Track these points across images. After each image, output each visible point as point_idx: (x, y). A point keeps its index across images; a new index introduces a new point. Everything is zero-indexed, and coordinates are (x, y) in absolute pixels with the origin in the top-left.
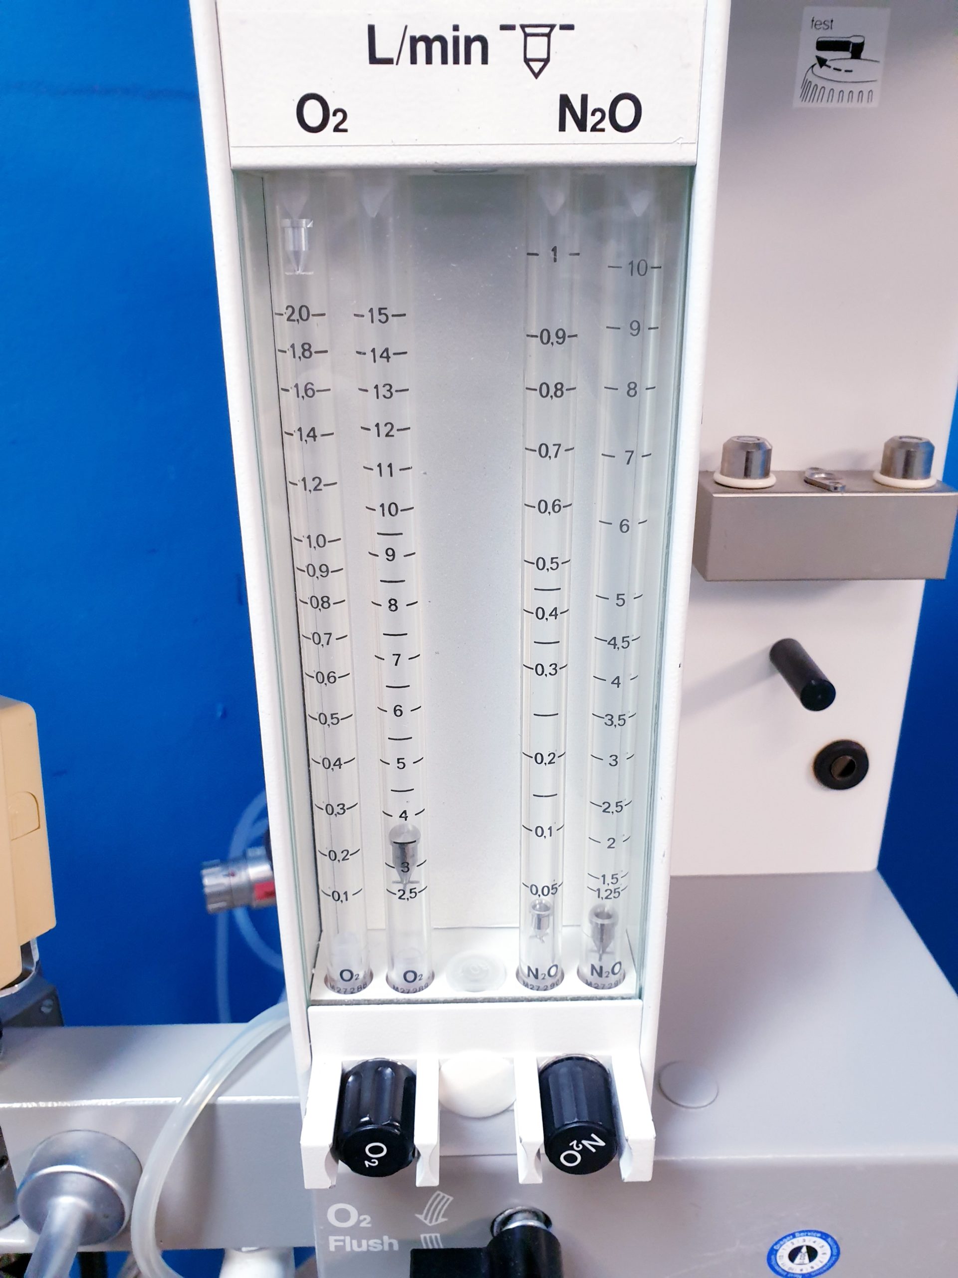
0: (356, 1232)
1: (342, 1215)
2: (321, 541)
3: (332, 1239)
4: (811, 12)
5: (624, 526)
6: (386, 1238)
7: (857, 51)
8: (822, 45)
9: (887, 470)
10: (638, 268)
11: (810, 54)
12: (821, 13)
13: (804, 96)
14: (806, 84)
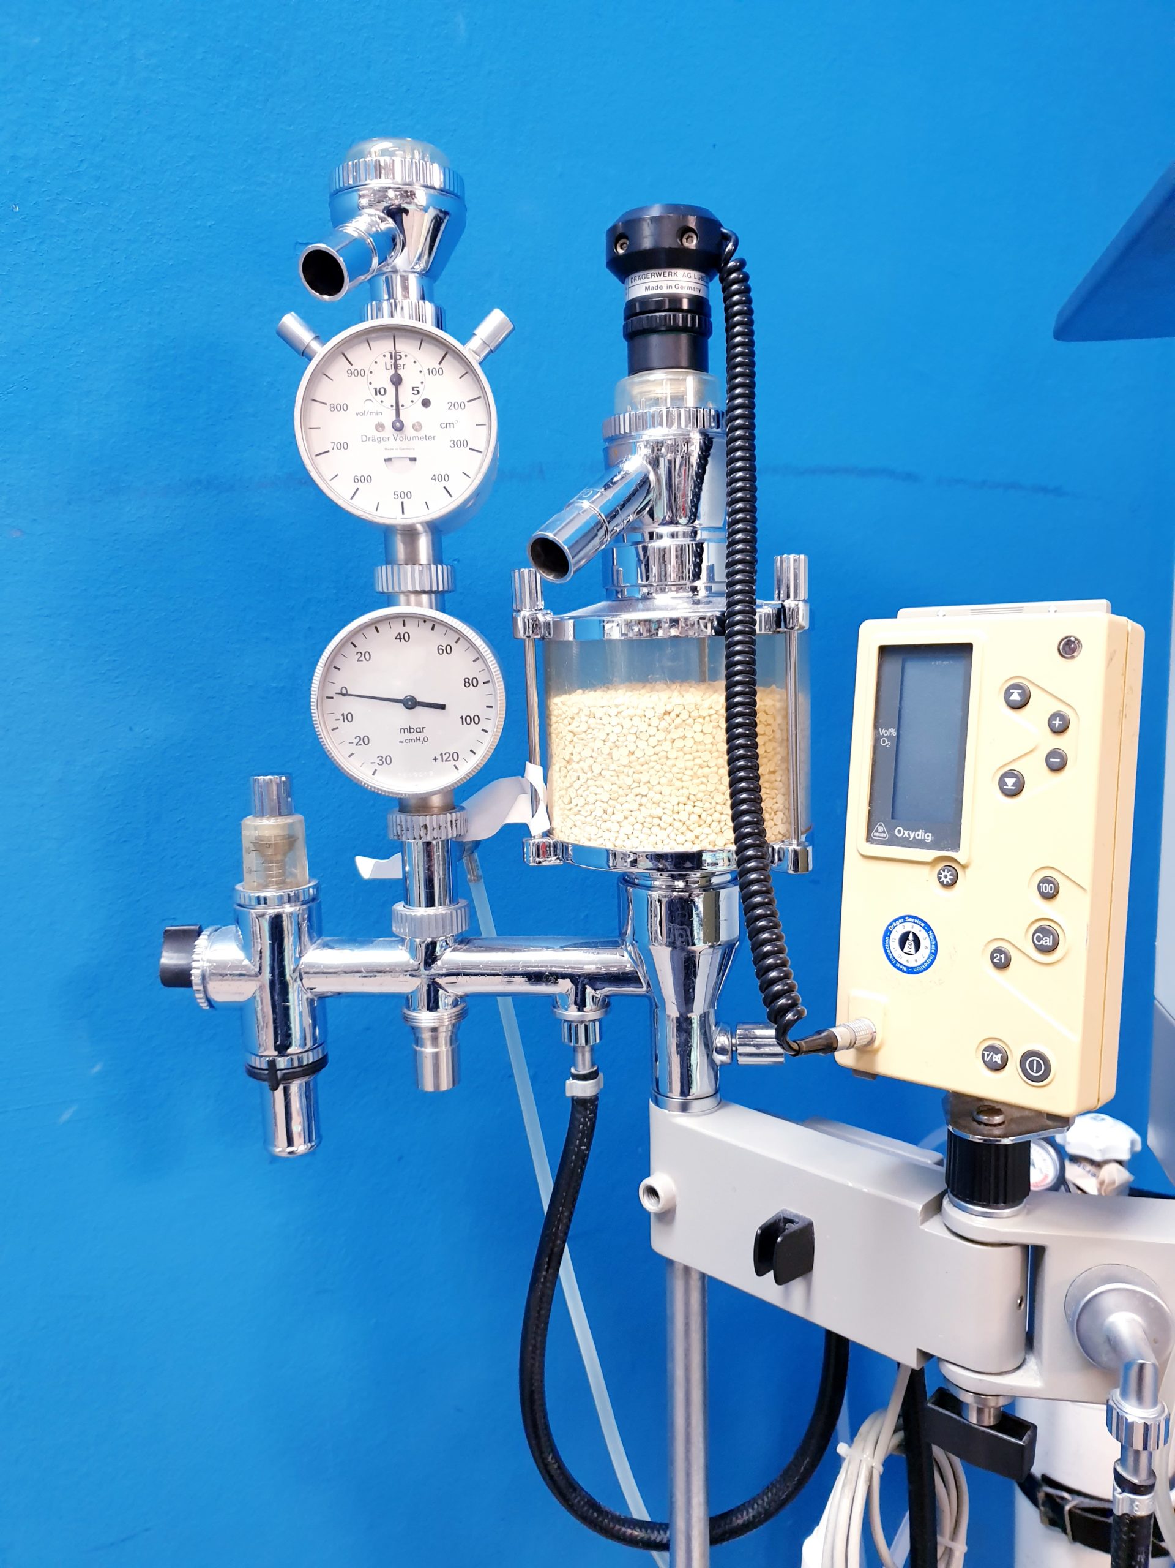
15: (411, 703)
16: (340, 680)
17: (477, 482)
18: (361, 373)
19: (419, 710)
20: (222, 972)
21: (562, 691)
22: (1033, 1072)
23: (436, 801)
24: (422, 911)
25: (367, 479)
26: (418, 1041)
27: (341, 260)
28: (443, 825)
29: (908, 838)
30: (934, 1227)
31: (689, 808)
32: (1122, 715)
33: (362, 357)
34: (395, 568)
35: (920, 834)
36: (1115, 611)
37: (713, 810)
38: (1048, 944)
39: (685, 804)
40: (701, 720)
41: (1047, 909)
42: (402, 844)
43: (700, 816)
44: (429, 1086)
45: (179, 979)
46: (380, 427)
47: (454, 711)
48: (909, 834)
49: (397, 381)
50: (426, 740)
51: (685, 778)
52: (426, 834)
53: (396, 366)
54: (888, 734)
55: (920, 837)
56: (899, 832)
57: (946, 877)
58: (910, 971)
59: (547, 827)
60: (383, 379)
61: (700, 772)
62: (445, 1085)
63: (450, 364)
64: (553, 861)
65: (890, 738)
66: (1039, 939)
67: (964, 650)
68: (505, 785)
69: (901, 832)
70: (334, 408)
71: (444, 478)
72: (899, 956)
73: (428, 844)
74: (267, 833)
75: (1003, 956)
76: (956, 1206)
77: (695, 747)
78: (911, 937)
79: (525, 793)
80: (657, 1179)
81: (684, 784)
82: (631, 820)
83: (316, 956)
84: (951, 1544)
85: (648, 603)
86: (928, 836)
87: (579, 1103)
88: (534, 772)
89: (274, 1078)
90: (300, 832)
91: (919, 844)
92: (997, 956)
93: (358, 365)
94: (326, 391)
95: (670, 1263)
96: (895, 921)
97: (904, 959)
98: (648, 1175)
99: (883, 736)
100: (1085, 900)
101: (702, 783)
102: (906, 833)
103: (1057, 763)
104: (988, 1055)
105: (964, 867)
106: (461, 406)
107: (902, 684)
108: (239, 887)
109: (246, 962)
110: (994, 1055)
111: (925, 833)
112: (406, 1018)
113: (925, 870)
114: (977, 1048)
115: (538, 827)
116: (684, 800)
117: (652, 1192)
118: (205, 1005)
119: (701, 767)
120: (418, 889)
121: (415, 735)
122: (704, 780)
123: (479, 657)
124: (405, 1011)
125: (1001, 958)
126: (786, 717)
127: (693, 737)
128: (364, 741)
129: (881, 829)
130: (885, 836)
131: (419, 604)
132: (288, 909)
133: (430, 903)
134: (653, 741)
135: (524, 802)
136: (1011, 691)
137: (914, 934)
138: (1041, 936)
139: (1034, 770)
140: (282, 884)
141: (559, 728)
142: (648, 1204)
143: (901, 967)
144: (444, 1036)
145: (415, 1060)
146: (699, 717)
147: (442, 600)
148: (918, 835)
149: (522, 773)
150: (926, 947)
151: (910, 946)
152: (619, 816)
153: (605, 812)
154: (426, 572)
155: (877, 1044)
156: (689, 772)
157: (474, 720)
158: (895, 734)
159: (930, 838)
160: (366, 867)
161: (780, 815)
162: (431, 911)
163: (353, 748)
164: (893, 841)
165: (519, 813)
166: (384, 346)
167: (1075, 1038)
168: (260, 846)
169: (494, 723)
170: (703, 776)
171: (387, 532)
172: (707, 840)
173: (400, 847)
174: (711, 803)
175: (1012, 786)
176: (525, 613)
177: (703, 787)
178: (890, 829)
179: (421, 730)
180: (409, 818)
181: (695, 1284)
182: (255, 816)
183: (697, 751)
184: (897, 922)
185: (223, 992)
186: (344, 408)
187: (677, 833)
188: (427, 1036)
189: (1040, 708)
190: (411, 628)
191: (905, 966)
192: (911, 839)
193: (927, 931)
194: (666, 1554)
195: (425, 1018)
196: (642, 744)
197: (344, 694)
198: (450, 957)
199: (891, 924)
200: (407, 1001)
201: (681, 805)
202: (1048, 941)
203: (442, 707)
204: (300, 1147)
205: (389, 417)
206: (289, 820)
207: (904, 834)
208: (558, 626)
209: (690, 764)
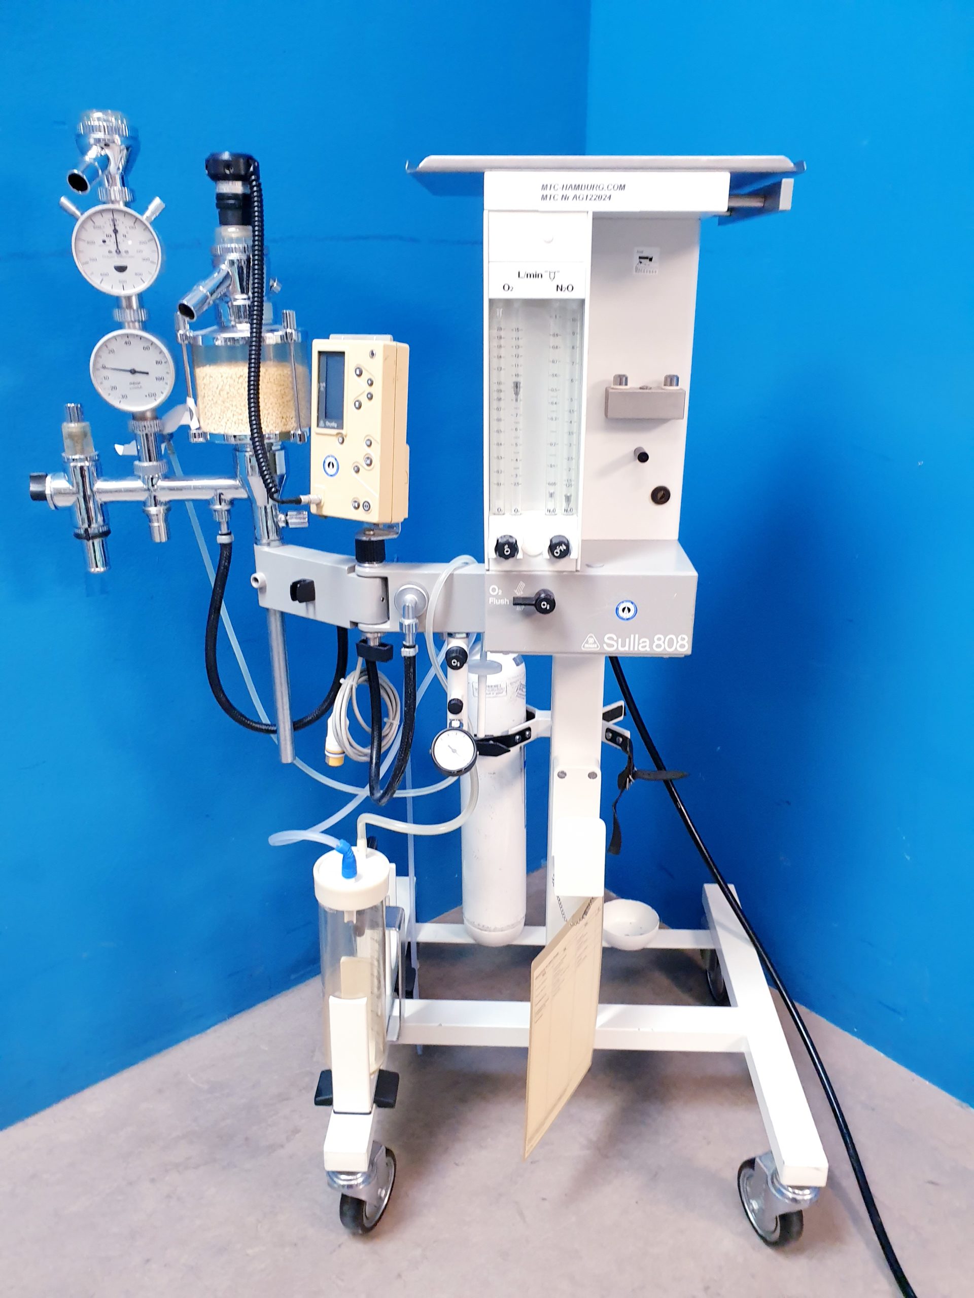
0: (497, 597)
1: (494, 590)
2: (499, 383)
3: (490, 599)
4: (636, 249)
5: (572, 380)
6: (505, 599)
7: (651, 260)
8: (640, 258)
9: (665, 385)
10: (574, 320)
11: (638, 260)
12: (641, 249)
13: (636, 271)
14: (636, 268)
15: (133, 372)
16: (101, 362)
17: (155, 277)
18: (99, 227)
19: (137, 375)
20: (59, 493)
21: (199, 367)
22: (366, 508)
23: (149, 415)
24: (146, 464)
25: (107, 275)
26: (150, 521)
27: (85, 178)
28: (153, 426)
29: (329, 426)
30: (353, 575)
32: (395, 380)
33: (99, 220)
34: (122, 311)
36: (394, 340)
41: (368, 450)
42: (136, 435)
44: (157, 540)
45: (40, 497)
46: (110, 252)
47: (153, 375)
49: (116, 231)
50: (141, 387)
52: (145, 429)
53: (115, 225)
54: (323, 385)
55: (332, 425)
57: (340, 440)
58: (331, 476)
59: (198, 426)
60: (110, 230)
62: (164, 539)
63: (137, 225)
64: (201, 440)
65: (323, 387)
67: (342, 354)
68: (180, 408)
69: (328, 424)
70: (88, 243)
71: (141, 274)
72: (328, 470)
73: (146, 435)
74: (74, 430)
75: (358, 469)
76: (360, 566)
79: (187, 410)
80: (258, 575)
82: (230, 421)
83: (100, 485)
84: (393, 722)
85: (235, 329)
87: (223, 546)
88: (190, 401)
89: (88, 536)
90: (88, 430)
91: (333, 428)
92: (356, 468)
93: (97, 224)
94: (84, 235)
95: (267, 610)
97: (329, 472)
98: (255, 572)
99: (321, 386)
100: (379, 446)
103: (370, 397)
104: (354, 504)
105: (345, 436)
106: (144, 243)
107: (327, 366)
108: (63, 454)
109: (71, 487)
110: (356, 504)
111: (334, 423)
112: (144, 511)
113: (335, 437)
114: (352, 502)
115: (194, 425)
117: (256, 580)
118: (53, 508)
120: (145, 454)
121: (136, 386)
123: (161, 352)
124: (144, 508)
126: (292, 378)
128: (114, 388)
129: (321, 422)
130: (322, 425)
131: (135, 328)
132: (87, 464)
133: (150, 460)
134: (236, 388)
135: (187, 414)
136: (357, 370)
137: (332, 462)
138: (368, 460)
139: (364, 400)
140: (82, 453)
141: (199, 382)
142: (255, 585)
143: (329, 475)
144: (161, 517)
145: (150, 529)
147: (145, 326)
149: (185, 402)
150: (336, 467)
151: (331, 466)
152: (225, 420)
153: (220, 418)
154: (136, 313)
155: (322, 503)
157: (162, 379)
158: (325, 385)
159: (335, 425)
160: (120, 449)
161: (294, 419)
162: (151, 464)
163: (110, 392)
164: (325, 427)
165: (185, 420)
166: (109, 216)
167: (377, 496)
168: (71, 436)
169: (170, 379)
171: (118, 299)
173: (134, 437)
175: (358, 406)
176: (181, 332)
178: (324, 422)
179: (139, 383)
180: (137, 423)
181: (278, 615)
182: (68, 422)
184: (327, 458)
185: (62, 502)
186: (93, 243)
188: (154, 518)
189: (365, 376)
190: (130, 339)
193: (336, 461)
194: (276, 735)
195: (153, 510)
196: (232, 389)
197: (104, 367)
198: (162, 483)
199: (325, 458)
200: (144, 503)
202: (369, 462)
203: (147, 373)
204: (101, 569)
205: (114, 248)
206: (83, 424)
208: (195, 338)
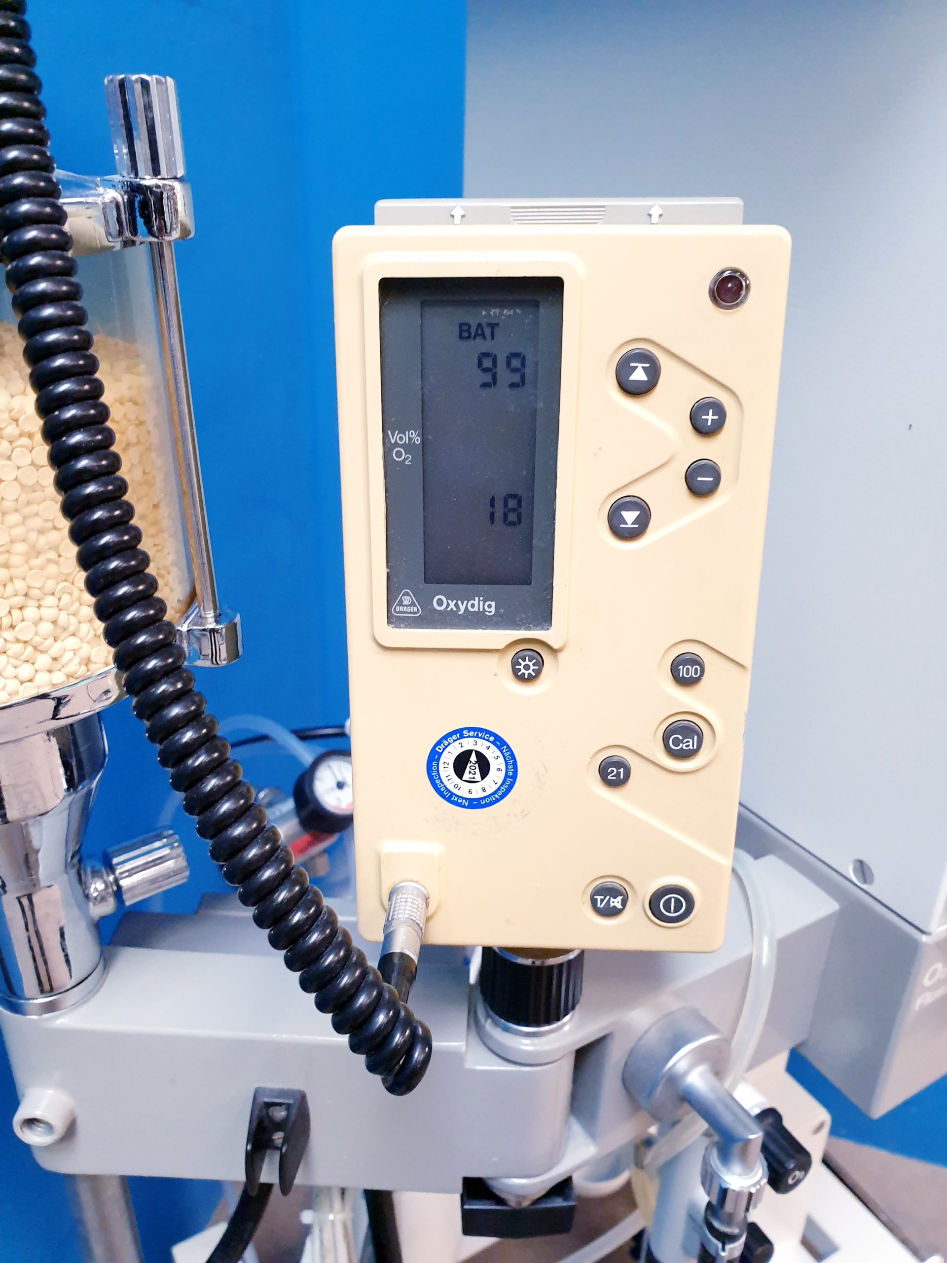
1: (933, 975)
3: (919, 999)
22: (670, 912)
29: (456, 612)
31: (31, 612)
35: (476, 604)
37: (77, 604)
38: (691, 747)
39: (21, 608)
40: (25, 441)
41: (685, 699)
43: (54, 622)
48: (456, 605)
51: (15, 560)
54: (406, 439)
55: (476, 609)
56: (440, 603)
57: (527, 667)
58: (475, 804)
61: (42, 541)
65: (409, 447)
66: (677, 742)
69: (442, 602)
72: (456, 786)
75: (622, 770)
77: (23, 498)
78: (473, 758)
81: (15, 572)
86: (490, 606)
91: (477, 621)
92: (613, 771)
96: (446, 737)
97: (464, 790)
99: (396, 444)
100: (744, 680)
101: (49, 561)
102: (452, 605)
103: (703, 482)
104: (602, 901)
105: (554, 651)
110: (612, 900)
111: (485, 601)
113: (491, 661)
114: (584, 892)
116: (18, 600)
119: (41, 532)
122: (53, 555)
125: (618, 773)
127: (16, 479)
129: (407, 600)
130: (416, 610)
136: (632, 365)
137: (479, 754)
138: (681, 738)
139: (666, 496)
143: (460, 801)
146: (21, 435)
148: (473, 606)
150: (499, 770)
151: (472, 770)
156: (20, 547)
158: (418, 440)
159: (493, 609)
164: (430, 620)
167: (726, 861)
170: (50, 548)
172: (77, 660)
174: (71, 594)
175: (632, 524)
177: (52, 569)
178: (425, 601)
183: (29, 503)
184: (450, 740)
187: (18, 663)
191: (466, 799)
192: (461, 613)
193: (499, 748)
199: (439, 743)
201: (16, 613)
202: (691, 743)
207: (448, 605)
209: (18, 532)
